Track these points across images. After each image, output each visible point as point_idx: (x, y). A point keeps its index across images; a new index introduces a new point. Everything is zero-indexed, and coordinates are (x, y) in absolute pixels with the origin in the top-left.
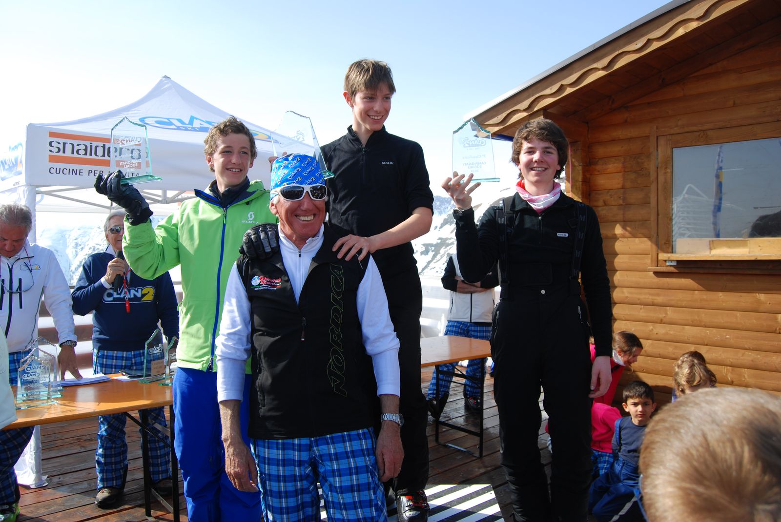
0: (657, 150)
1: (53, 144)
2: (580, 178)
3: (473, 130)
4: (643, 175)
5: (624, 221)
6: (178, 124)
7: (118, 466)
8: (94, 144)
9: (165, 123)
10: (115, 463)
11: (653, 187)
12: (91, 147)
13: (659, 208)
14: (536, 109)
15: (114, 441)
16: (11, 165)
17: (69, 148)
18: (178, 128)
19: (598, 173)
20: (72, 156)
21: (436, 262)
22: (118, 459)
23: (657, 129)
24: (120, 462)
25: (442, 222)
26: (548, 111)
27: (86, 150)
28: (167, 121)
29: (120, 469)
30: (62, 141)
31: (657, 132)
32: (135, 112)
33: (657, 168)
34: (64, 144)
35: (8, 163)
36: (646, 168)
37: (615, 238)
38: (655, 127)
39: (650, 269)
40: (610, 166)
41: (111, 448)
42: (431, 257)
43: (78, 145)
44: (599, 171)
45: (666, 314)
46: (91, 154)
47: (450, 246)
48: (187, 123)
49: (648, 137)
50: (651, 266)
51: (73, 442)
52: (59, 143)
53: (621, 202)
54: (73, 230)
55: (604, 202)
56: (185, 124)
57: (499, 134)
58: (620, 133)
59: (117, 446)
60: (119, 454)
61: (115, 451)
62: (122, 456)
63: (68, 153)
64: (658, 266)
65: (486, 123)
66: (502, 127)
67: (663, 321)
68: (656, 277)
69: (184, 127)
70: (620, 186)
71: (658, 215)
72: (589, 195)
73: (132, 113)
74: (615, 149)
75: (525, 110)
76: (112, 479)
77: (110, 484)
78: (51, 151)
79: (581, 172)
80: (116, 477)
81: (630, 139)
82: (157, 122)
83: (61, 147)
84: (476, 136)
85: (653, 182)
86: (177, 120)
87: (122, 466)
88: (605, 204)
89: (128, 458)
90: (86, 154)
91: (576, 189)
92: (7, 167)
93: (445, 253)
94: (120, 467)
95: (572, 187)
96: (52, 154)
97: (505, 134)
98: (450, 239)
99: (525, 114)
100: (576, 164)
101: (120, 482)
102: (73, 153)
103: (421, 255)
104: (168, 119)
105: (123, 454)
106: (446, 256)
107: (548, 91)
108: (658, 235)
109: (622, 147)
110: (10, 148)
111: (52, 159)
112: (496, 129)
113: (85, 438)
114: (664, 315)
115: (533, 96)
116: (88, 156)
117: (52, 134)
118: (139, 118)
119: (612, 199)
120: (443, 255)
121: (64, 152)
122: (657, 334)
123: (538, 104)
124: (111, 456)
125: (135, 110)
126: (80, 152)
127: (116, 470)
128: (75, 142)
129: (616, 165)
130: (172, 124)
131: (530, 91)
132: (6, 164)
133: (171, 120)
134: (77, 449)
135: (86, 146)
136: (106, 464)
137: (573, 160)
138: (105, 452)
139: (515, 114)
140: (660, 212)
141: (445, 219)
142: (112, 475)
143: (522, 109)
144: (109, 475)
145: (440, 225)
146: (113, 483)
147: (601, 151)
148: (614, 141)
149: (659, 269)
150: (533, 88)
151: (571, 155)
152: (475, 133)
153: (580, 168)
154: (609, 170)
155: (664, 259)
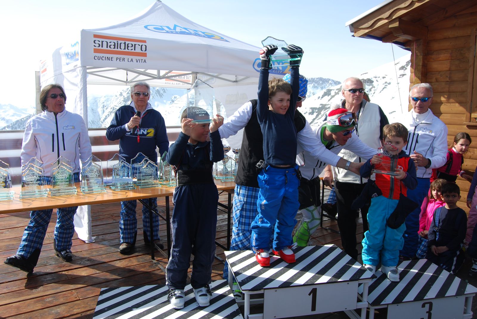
0: (475, 45)
1: (96, 42)
2: (421, 64)
3: (351, 32)
4: (464, 61)
5: (449, 92)
6: (167, 30)
7: (131, 231)
8: (120, 42)
9: (159, 29)
10: (130, 229)
11: (471, 70)
12: (118, 43)
13: (474, 84)
14: (394, 18)
15: (129, 216)
16: (72, 55)
17: (105, 44)
18: (167, 32)
19: (433, 60)
20: (107, 49)
21: (319, 119)
22: (131, 227)
23: (476, 31)
24: (133, 229)
25: (323, 94)
26: (402, 19)
27: (115, 45)
28: (161, 27)
29: (132, 233)
30: (101, 40)
31: (476, 32)
32: (142, 22)
33: (475, 57)
34: (102, 42)
35: (70, 54)
36: (467, 57)
37: (441, 103)
38: (475, 29)
39: (464, 124)
40: (442, 56)
41: (128, 220)
42: (315, 116)
43: (110, 42)
44: (434, 59)
45: (474, 153)
46: (117, 48)
47: (328, 110)
48: (172, 29)
49: (469, 36)
50: (466, 122)
51: (109, 217)
52: (99, 41)
53: (448, 79)
54: (102, 97)
55: (436, 79)
56: (171, 29)
57: (369, 34)
58: (449, 34)
59: (131, 219)
60: (132, 224)
61: (130, 222)
62: (133, 225)
63: (105, 47)
64: (470, 122)
65: (360, 27)
66: (371, 30)
67: (471, 158)
68: (468, 129)
69: (170, 31)
70: (447, 69)
71: (473, 88)
72: (426, 75)
73: (140, 23)
74: (446, 44)
75: (387, 18)
76: (128, 238)
77: (127, 241)
78: (95, 46)
79: (421, 59)
80: (130, 237)
81: (456, 38)
82: (155, 28)
83: (101, 43)
84: (353, 36)
85: (471, 66)
86: (166, 27)
87: (134, 231)
88: (437, 81)
89: (137, 227)
90: (115, 48)
91: (418, 71)
92: (69, 57)
93: (324, 114)
94: (132, 232)
95: (415, 69)
96: (95, 48)
97: (372, 34)
98: (328, 105)
99: (386, 21)
100: (419, 54)
101: (132, 240)
102: (107, 47)
103: (309, 115)
104: (161, 26)
105: (134, 224)
106: (325, 115)
107: (403, 6)
108: (472, 101)
109: (450, 43)
110: (72, 45)
111: (96, 51)
112: (367, 31)
113: (115, 215)
114: (472, 154)
115: (392, 9)
116: (116, 49)
117: (95, 36)
118: (144, 26)
119: (442, 77)
120: (323, 115)
121: (102, 47)
122: (466, 165)
123: (396, 14)
124: (127, 225)
125: (141, 21)
126: (111, 47)
127: (130, 233)
128: (109, 41)
129: (445, 55)
130: (163, 29)
131: (391, 5)
132: (69, 55)
133: (163, 27)
134: (111, 221)
135: (115, 43)
136: (125, 229)
137: (417, 52)
138: (124, 222)
139: (380, 21)
140: (474, 86)
141: (325, 92)
142: (128, 236)
143: (385, 18)
144: (127, 236)
145: (322, 96)
146: (128, 241)
147: (435, 46)
148: (446, 39)
149: (471, 124)
150: (393, 4)
151: (415, 48)
152: (353, 34)
153: (421, 57)
154: (440, 58)
155: (475, 117)
